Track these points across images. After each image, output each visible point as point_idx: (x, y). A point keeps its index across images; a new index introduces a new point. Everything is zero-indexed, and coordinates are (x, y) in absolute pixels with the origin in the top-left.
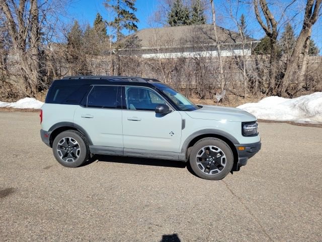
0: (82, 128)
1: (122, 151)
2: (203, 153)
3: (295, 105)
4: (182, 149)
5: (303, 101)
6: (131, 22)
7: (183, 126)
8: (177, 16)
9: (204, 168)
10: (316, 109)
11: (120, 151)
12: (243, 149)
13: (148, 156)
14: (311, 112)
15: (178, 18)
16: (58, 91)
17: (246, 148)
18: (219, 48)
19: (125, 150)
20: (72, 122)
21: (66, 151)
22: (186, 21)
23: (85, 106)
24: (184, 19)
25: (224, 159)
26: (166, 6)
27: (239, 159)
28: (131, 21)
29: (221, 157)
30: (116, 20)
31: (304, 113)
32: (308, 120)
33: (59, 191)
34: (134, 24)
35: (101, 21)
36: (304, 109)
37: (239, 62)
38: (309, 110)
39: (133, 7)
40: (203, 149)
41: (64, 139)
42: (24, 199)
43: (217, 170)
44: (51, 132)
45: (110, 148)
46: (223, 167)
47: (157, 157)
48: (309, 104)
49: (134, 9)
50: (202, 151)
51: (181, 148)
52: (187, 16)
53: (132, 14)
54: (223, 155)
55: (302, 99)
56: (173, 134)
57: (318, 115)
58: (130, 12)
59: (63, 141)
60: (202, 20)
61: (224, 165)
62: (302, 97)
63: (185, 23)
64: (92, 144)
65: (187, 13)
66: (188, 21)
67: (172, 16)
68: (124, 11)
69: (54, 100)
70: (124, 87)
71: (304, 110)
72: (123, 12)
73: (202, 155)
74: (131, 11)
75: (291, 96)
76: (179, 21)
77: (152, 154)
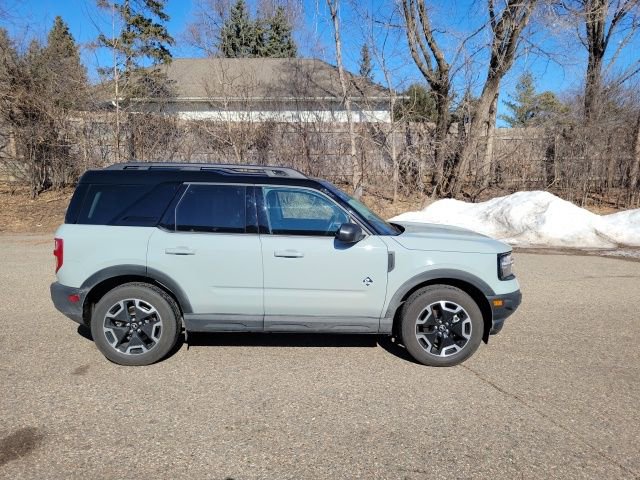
0: (168, 277)
1: (259, 322)
2: (427, 317)
3: (487, 216)
4: (388, 311)
5: (500, 208)
6: (156, 43)
7: (391, 265)
8: (238, 36)
9: (430, 345)
10: (525, 221)
11: (256, 322)
12: (500, 303)
13: (317, 329)
14: (516, 227)
15: (240, 41)
16: (98, 195)
17: (506, 301)
18: (348, 107)
19: (266, 319)
20: (144, 264)
21: (125, 330)
22: (258, 48)
23: (170, 228)
24: (253, 43)
25: (467, 325)
26: (215, 14)
27: (493, 322)
28: (158, 41)
29: (461, 321)
30: (125, 36)
31: (505, 229)
32: (513, 241)
33: (151, 422)
34: (162, 48)
35: (66, 33)
36: (504, 222)
37: (378, 135)
38: (513, 223)
39: (161, 11)
40: (428, 308)
41: (121, 303)
42: (82, 452)
43: (455, 346)
44: (88, 290)
45: (233, 318)
46: (465, 340)
47: (336, 329)
48: (511, 213)
49: (162, 16)
50: (426, 312)
51: (386, 309)
52: (261, 40)
53: (158, 26)
54: (466, 317)
55: (498, 204)
56: (371, 281)
57: (529, 231)
58: (154, 22)
59: (118, 307)
60: (289, 48)
61: (468, 337)
62: (495, 200)
63: (255, 52)
64: (189, 311)
65: (260, 32)
66: (262, 49)
67: (229, 37)
68: (142, 19)
69: (90, 216)
70: (260, 188)
71: (503, 224)
72: (141, 22)
73: (426, 320)
74: (156, 20)
75: (471, 198)
76: (243, 48)
77: (325, 324)
